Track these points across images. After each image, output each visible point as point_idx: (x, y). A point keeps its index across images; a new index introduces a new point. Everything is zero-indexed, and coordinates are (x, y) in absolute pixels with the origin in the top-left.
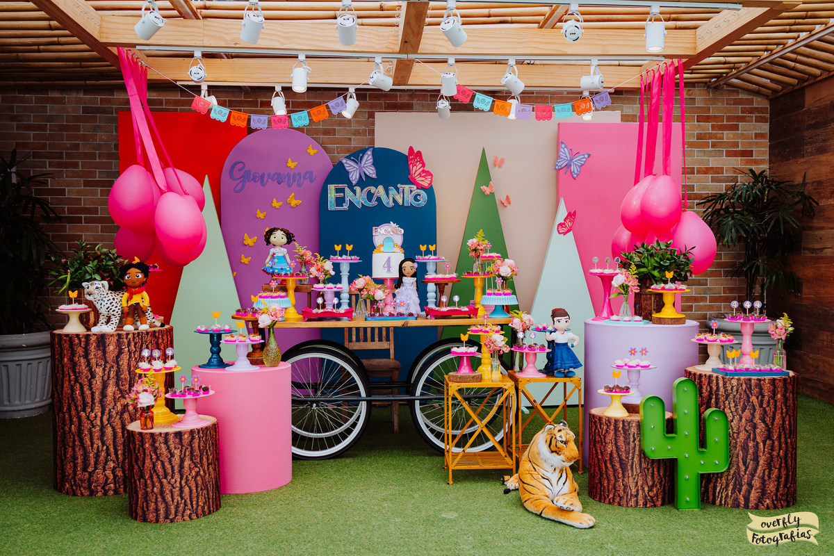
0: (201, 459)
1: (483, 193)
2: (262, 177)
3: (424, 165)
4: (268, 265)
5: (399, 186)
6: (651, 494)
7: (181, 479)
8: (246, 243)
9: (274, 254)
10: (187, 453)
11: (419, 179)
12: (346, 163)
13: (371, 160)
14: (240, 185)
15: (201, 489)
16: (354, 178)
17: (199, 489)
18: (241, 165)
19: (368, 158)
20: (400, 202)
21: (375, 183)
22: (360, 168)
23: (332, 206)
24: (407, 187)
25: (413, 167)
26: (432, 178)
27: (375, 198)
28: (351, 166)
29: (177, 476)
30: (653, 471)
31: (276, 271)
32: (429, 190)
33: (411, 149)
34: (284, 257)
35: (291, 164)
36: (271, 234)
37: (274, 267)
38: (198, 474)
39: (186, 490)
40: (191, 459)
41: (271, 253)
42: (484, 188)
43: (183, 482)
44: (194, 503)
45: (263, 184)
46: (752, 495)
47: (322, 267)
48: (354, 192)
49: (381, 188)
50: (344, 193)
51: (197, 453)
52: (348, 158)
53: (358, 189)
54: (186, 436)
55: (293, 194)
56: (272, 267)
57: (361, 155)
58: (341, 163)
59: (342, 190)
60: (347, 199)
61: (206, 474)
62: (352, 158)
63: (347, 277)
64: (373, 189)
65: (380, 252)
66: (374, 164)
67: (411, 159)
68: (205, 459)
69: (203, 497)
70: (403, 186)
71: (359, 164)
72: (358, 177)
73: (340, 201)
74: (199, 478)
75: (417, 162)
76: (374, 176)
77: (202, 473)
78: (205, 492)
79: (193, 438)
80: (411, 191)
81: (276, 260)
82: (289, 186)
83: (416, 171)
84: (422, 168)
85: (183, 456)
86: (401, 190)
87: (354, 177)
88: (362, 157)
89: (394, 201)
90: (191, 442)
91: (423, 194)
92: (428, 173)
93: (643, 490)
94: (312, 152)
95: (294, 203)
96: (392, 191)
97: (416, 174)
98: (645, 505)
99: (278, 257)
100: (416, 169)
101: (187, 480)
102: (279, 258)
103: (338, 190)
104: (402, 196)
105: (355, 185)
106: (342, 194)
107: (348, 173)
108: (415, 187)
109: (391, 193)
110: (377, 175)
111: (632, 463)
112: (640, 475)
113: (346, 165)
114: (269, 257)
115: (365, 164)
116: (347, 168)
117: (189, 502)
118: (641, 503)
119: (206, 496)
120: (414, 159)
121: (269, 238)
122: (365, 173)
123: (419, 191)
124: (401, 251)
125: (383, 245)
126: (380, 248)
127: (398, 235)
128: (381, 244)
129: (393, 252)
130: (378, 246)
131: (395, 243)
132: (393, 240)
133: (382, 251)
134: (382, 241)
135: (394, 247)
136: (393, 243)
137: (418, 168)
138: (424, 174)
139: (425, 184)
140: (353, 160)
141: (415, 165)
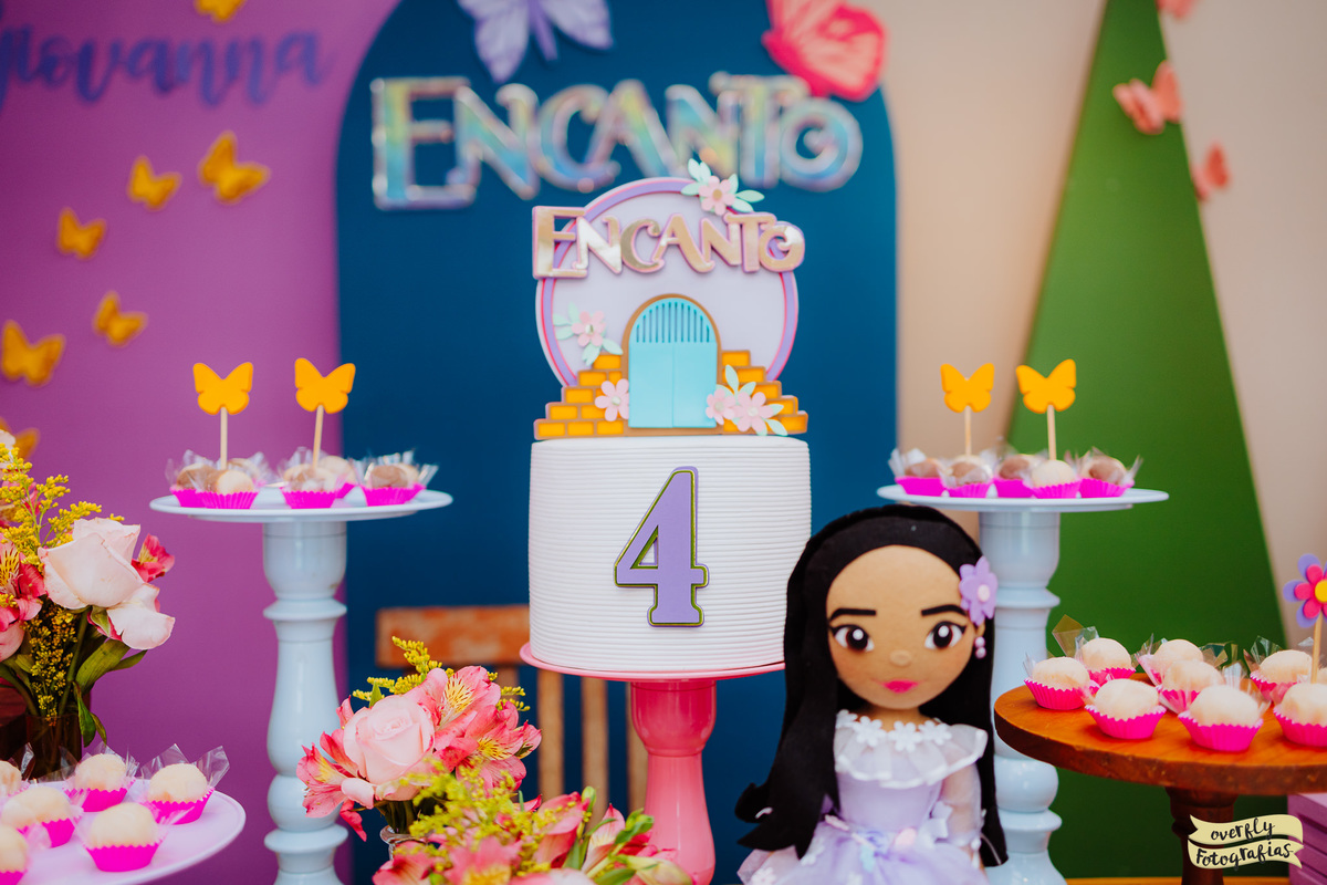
1: (1127, 122)
2: (85, 58)
5: (719, 81)
8: (10, 365)
11: (817, 51)
16: (500, 44)
21: (603, 70)
23: (391, 186)
24: (755, 89)
27: (600, 146)
32: (868, 108)
42: (1131, 94)
45: (89, 94)
48: (502, 114)
49: (631, 95)
53: (518, 97)
55: (229, 137)
59: (441, 108)
60: (469, 153)
63: (327, 632)
64: (593, 102)
72: (520, 41)
73: (433, 161)
76: (599, 36)
80: (781, 111)
82: (211, 100)
83: (804, 10)
86: (727, 100)
87: (501, 42)
91: (842, 126)
92: (866, 25)
95: (229, 177)
96: (687, 107)
97: (804, 24)
100: (801, 4)
103: (422, 108)
105: (507, 83)
107: (472, 24)
122: (554, 24)
123: (815, 106)
124: (777, 417)
125: (623, 370)
126: (597, 391)
127: (752, 273)
128: (604, 353)
129: (713, 425)
130: (576, 378)
131: (725, 347)
132: (706, 322)
133: (619, 417)
134: (618, 328)
135: (721, 380)
136: (710, 348)
138: (843, 28)
139: (849, 74)
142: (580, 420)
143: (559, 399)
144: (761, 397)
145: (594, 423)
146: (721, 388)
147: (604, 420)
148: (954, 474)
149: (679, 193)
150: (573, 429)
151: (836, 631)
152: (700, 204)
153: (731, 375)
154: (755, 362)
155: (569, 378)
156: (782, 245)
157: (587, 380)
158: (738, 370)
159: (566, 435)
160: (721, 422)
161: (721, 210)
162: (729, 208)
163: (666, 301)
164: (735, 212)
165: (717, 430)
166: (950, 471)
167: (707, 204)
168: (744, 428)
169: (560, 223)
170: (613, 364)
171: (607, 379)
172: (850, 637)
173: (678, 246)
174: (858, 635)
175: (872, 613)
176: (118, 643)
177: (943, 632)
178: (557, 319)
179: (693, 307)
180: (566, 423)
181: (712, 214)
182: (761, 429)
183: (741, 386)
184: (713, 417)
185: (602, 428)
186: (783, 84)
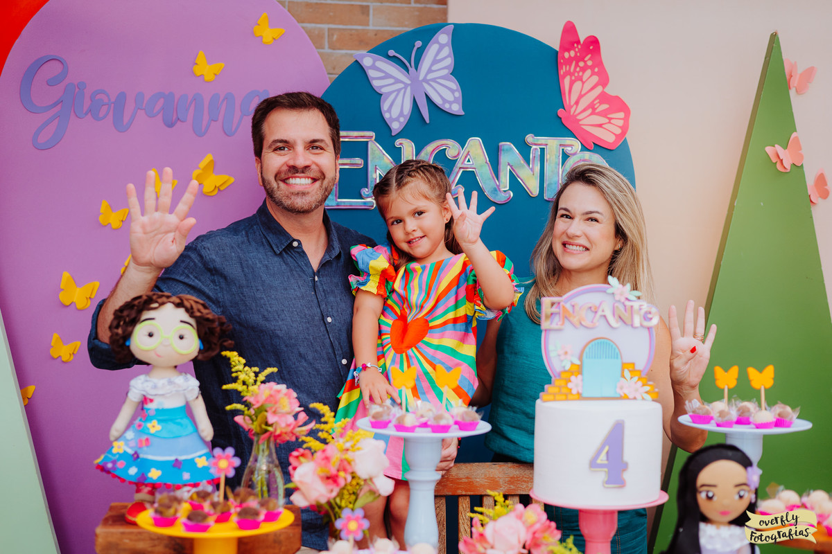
2: (120, 103)
3: (604, 80)
4: (119, 448)
5: (530, 138)
8: (64, 298)
9: (145, 400)
11: (589, 122)
12: (374, 67)
13: (449, 61)
16: (395, 112)
18: (52, 69)
19: (439, 55)
20: (533, 187)
21: (458, 128)
22: (415, 81)
24: (553, 145)
25: (572, 83)
26: (626, 119)
28: (388, 76)
31: (154, 475)
32: (619, 154)
33: (570, 30)
34: (188, 410)
35: (206, 69)
36: (135, 321)
37: (147, 455)
41: (134, 396)
42: (776, 150)
45: (120, 125)
47: (344, 466)
49: (475, 145)
50: (365, 157)
52: (381, 50)
53: (406, 144)
55: (209, 157)
56: (136, 456)
58: (358, 67)
59: (361, 150)
62: (392, 53)
64: (452, 148)
65: (567, 396)
66: (457, 72)
67: (569, 62)
70: (542, 140)
71: (412, 70)
72: (407, 109)
75: (584, 69)
76: (456, 108)
80: (566, 156)
81: (154, 427)
82: (199, 133)
83: (581, 96)
84: (599, 90)
86: (535, 152)
87: (396, 110)
88: (421, 52)
89: (514, 182)
92: (617, 105)
94: (268, 33)
96: (510, 154)
97: (584, 103)
99: (161, 412)
100: (580, 91)
102: (165, 416)
104: (537, 168)
105: (400, 135)
106: (358, 161)
108: (577, 145)
109: (504, 159)
110: (464, 107)
113: (372, 73)
114: (126, 412)
115: (430, 71)
116: (375, 83)
120: (577, 59)
121: (127, 336)
122: (427, 97)
123: (587, 155)
124: (647, 392)
125: (579, 370)
126: (569, 380)
127: (636, 328)
128: (572, 364)
129: (618, 396)
130: (559, 374)
131: (625, 361)
132: (617, 350)
133: (578, 393)
134: (578, 351)
135: (623, 376)
136: (619, 362)
137: (588, 86)
138: (605, 106)
139: (607, 136)
140: (394, 59)
141: (580, 79)
142: (560, 393)
143: (550, 384)
144: (640, 383)
145: (566, 395)
146: (623, 379)
147: (571, 393)
148: (720, 416)
149: (605, 292)
150: (557, 397)
151: (700, 492)
152: (614, 298)
153: (627, 374)
154: (637, 368)
155: (556, 375)
156: (650, 316)
157: (564, 375)
158: (630, 371)
159: (555, 400)
160: (622, 394)
161: (623, 300)
162: (627, 299)
163: (599, 341)
164: (629, 300)
165: (621, 398)
166: (718, 415)
167: (617, 298)
168: (631, 396)
169: (553, 304)
170: (575, 368)
171: (573, 375)
172: (707, 496)
173: (605, 316)
174: (710, 494)
175: (714, 486)
176: (373, 492)
177: (742, 493)
178: (551, 347)
179: (612, 343)
180: (554, 394)
181: (619, 301)
182: (639, 397)
183: (631, 378)
184: (620, 392)
185: (570, 397)
186: (569, 140)
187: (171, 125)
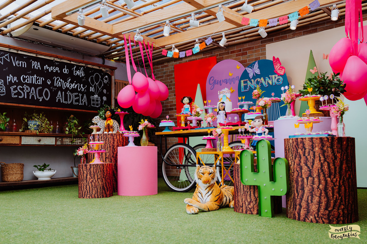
0: (94, 176)
2: (220, 82)
3: (281, 64)
5: (270, 76)
6: (250, 206)
7: (86, 182)
9: (185, 107)
10: (89, 173)
11: (279, 71)
12: (248, 69)
13: (258, 66)
14: (212, 87)
15: (94, 187)
16: (251, 76)
17: (93, 187)
18: (212, 78)
19: (256, 65)
20: (271, 83)
21: (260, 76)
23: (243, 90)
24: (273, 76)
25: (276, 66)
26: (285, 70)
27: (260, 83)
28: (250, 70)
29: (85, 181)
30: (250, 193)
32: (284, 76)
33: (274, 57)
35: (230, 74)
38: (92, 181)
39: (88, 187)
40: (90, 175)
42: (311, 70)
43: (87, 183)
44: (91, 192)
45: (220, 85)
46: (301, 212)
48: (251, 82)
49: (262, 79)
50: (247, 83)
51: (92, 173)
54: (88, 166)
57: (253, 64)
60: (249, 86)
61: (96, 182)
62: (250, 67)
64: (259, 79)
67: (275, 62)
68: (96, 176)
69: (95, 191)
70: (272, 76)
71: (253, 69)
72: (252, 75)
73: (245, 87)
74: (93, 183)
75: (277, 63)
76: (259, 73)
77: (94, 181)
78: (96, 189)
79: (91, 167)
80: (275, 78)
81: (185, 110)
82: (230, 84)
83: (277, 68)
84: (280, 66)
85: (87, 174)
86: (271, 78)
87: (251, 75)
88: (254, 65)
89: (268, 83)
90: (90, 169)
91: (281, 78)
92: (283, 68)
93: (245, 203)
94: (238, 67)
96: (267, 79)
97: (277, 69)
98: (246, 212)
100: (277, 67)
101: (88, 183)
103: (245, 82)
104: (271, 80)
105: (251, 79)
107: (248, 74)
111: (240, 188)
112: (244, 195)
113: (247, 70)
115: (255, 68)
116: (248, 72)
117: (89, 191)
118: (244, 211)
119: (96, 191)
120: (276, 62)
122: (255, 72)
123: (279, 77)
127: (228, 93)
137: (278, 66)
138: (281, 68)
139: (282, 73)
140: (250, 68)
141: (277, 65)
161: (227, 90)
169: (219, 92)
186: (276, 75)
187: (226, 83)
